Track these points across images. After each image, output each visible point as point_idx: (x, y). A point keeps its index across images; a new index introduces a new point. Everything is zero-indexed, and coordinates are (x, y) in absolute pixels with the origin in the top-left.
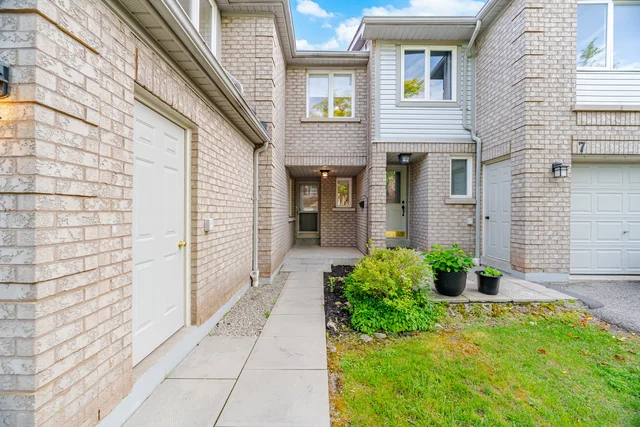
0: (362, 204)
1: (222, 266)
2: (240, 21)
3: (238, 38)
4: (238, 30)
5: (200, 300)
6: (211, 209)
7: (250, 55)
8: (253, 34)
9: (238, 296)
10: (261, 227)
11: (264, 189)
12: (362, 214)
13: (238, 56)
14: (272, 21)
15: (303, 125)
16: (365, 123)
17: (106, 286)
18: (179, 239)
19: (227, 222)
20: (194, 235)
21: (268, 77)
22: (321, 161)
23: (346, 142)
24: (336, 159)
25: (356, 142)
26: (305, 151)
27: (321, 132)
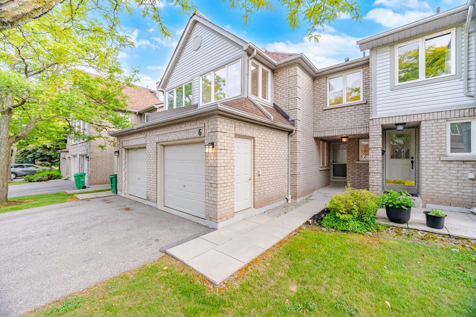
1: (267, 189)
2: (281, 72)
3: (281, 81)
5: (256, 200)
6: (261, 166)
7: (287, 88)
8: (288, 77)
9: (277, 204)
10: (292, 173)
11: (293, 154)
13: (281, 89)
14: (297, 67)
15: (325, 112)
16: (367, 105)
17: (228, 187)
18: (249, 178)
19: (269, 171)
20: (254, 176)
21: (295, 97)
22: (337, 133)
23: (355, 118)
24: (348, 131)
25: (363, 117)
26: (326, 127)
27: (337, 114)
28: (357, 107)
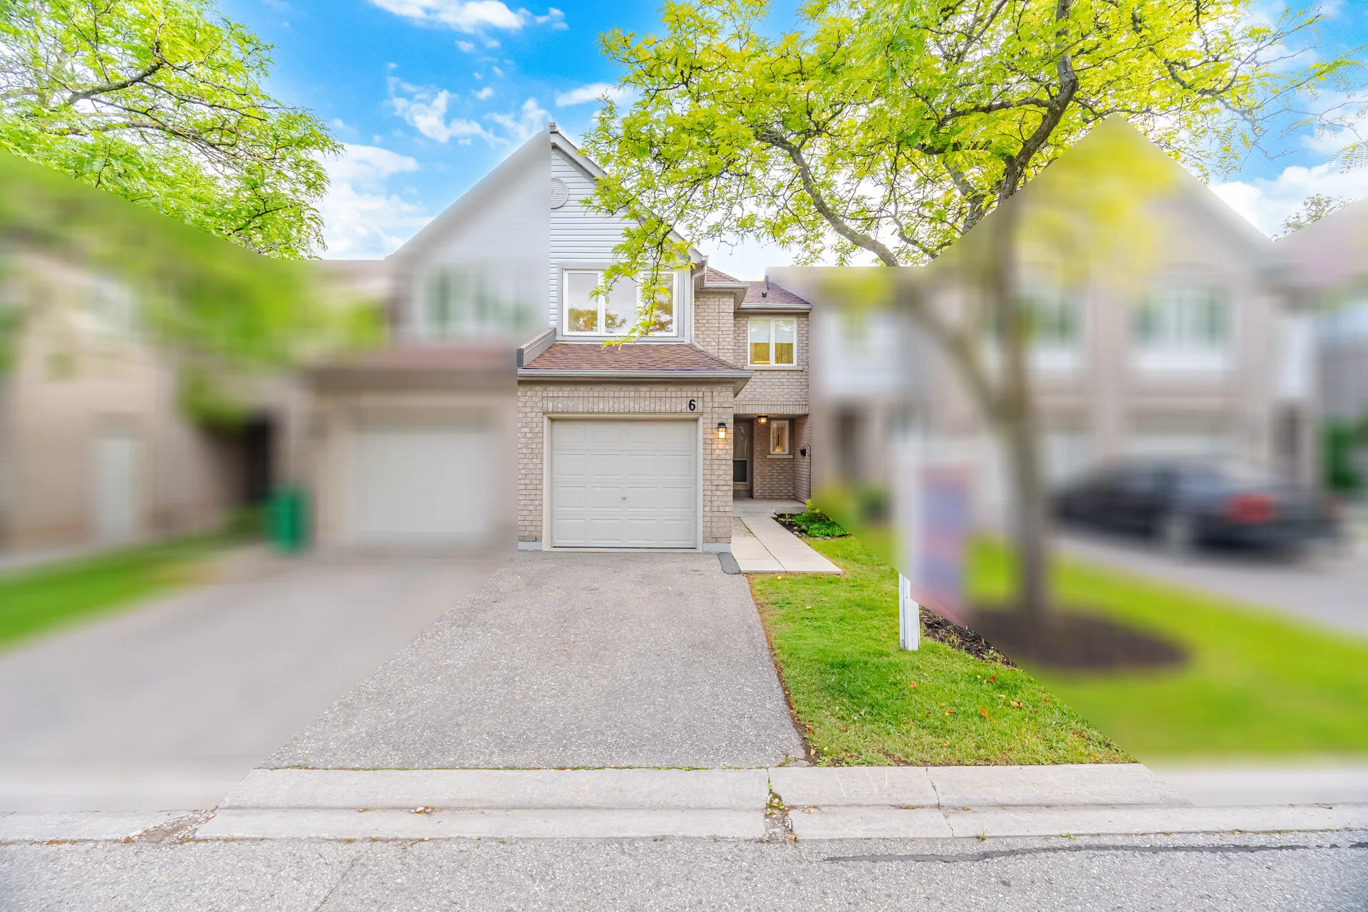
0: (803, 452)
2: (705, 299)
3: (704, 314)
4: (704, 307)
7: (714, 329)
8: (717, 310)
12: (804, 462)
13: (703, 329)
14: (733, 300)
16: (805, 373)
22: (763, 410)
23: (788, 390)
24: (779, 407)
25: (798, 390)
26: (747, 399)
27: (763, 380)
28: (790, 373)
